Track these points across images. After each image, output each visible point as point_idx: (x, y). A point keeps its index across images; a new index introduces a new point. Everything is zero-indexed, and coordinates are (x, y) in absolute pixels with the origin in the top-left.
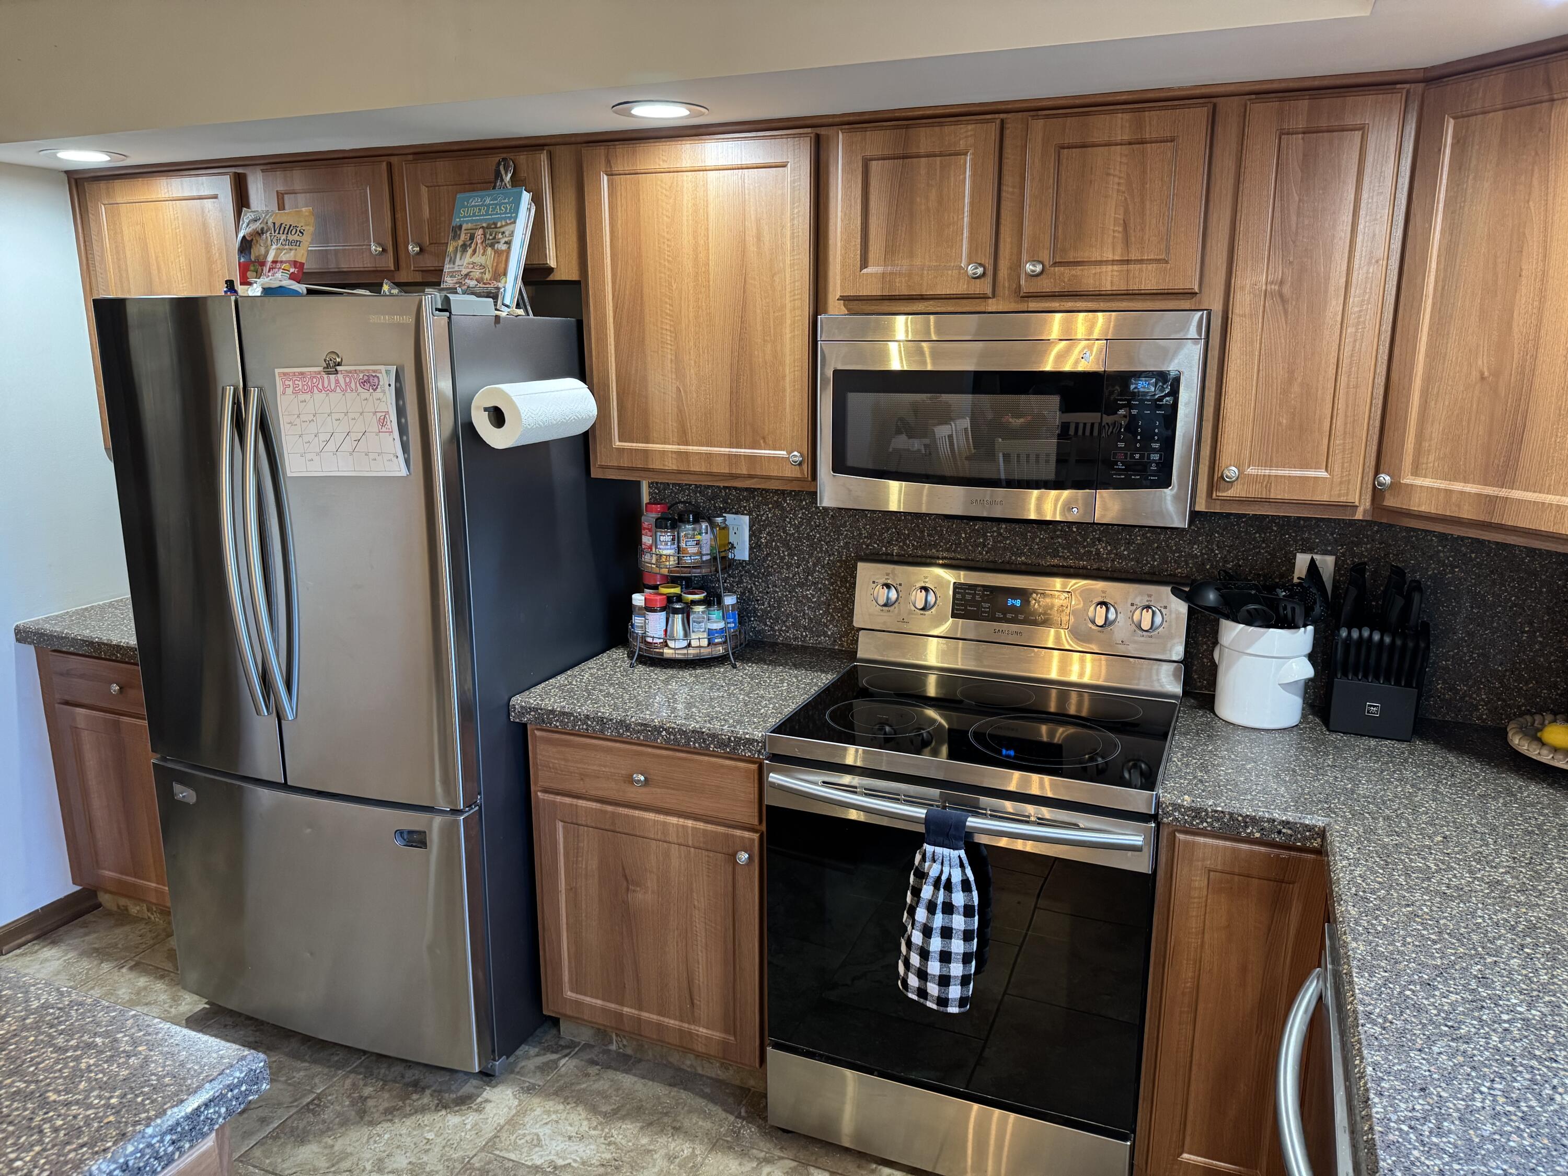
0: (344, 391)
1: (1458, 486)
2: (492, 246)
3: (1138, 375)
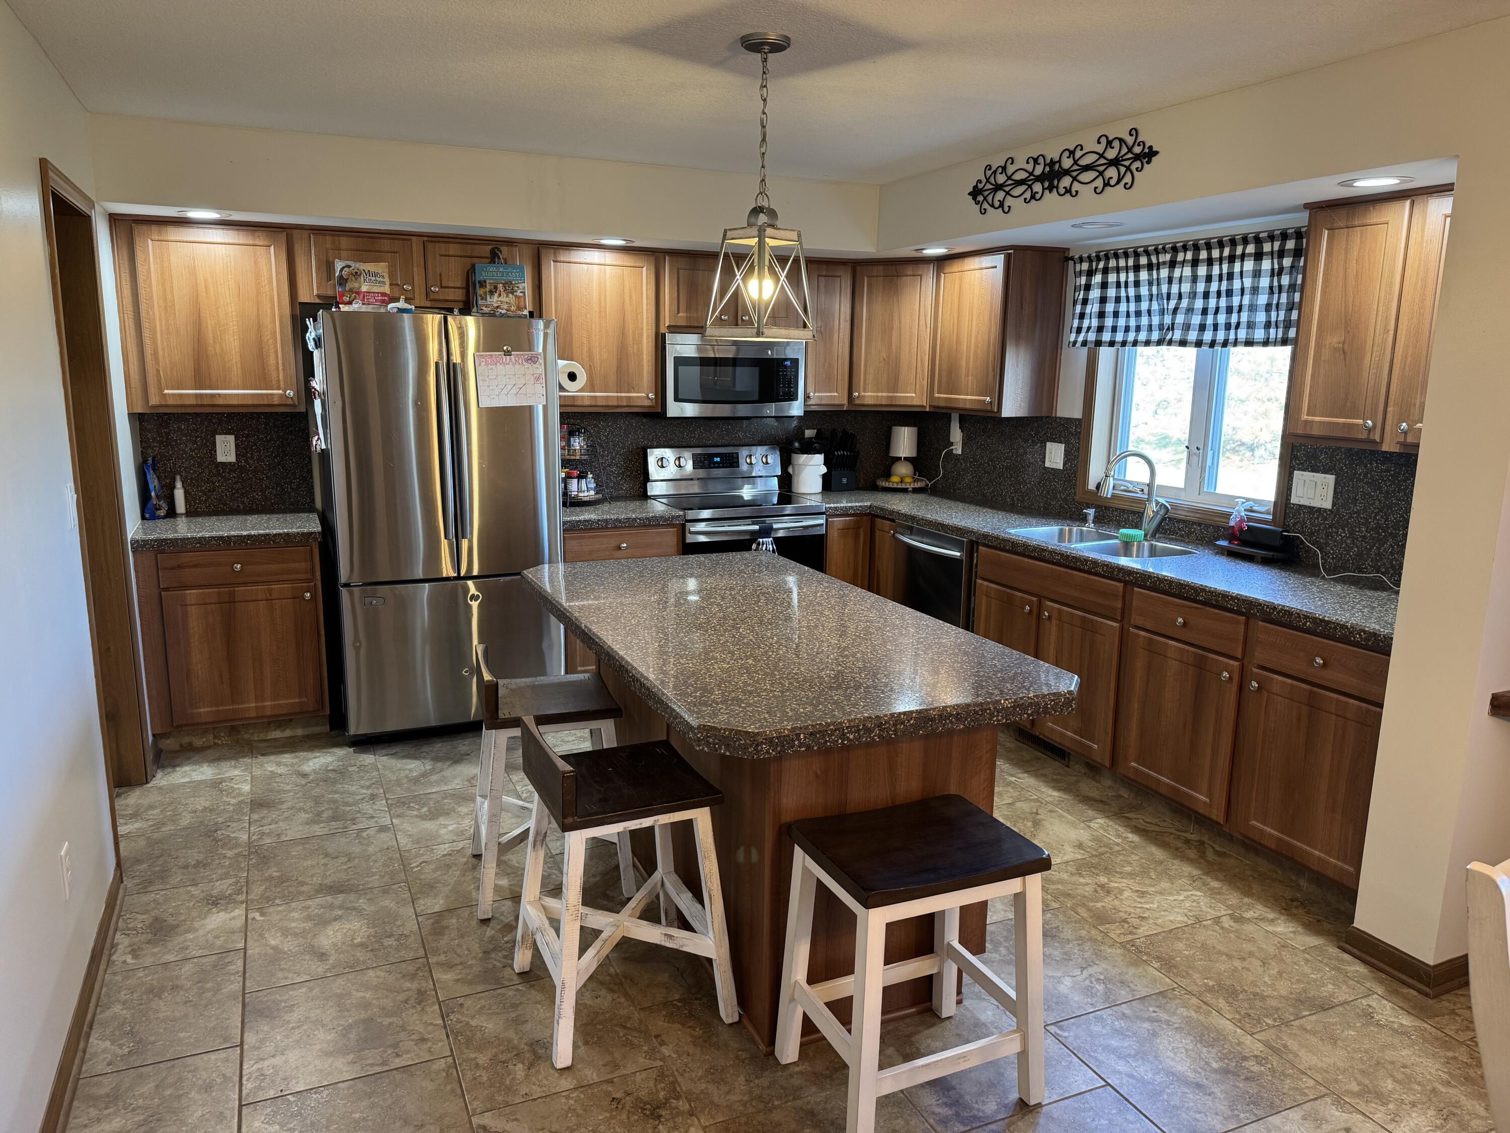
0: (514, 364)
1: (880, 394)
2: (512, 293)
3: (786, 360)
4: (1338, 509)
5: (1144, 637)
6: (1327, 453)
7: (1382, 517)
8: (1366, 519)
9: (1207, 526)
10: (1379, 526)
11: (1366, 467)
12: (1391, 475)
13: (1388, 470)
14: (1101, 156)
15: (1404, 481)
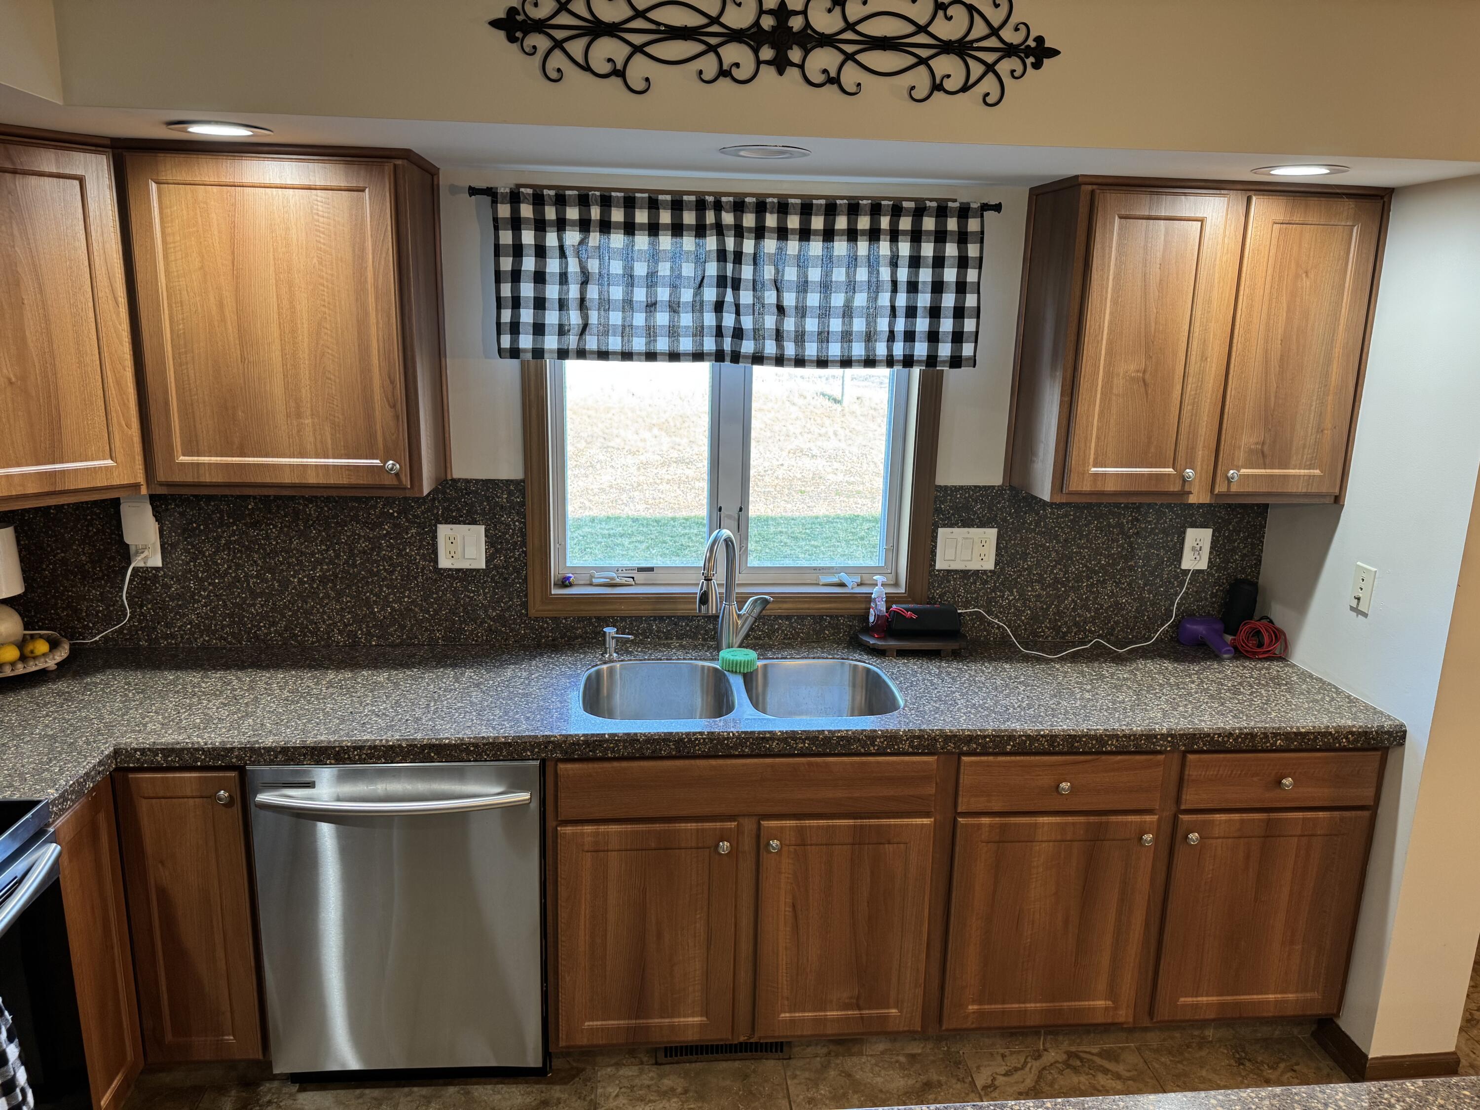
4: (1002, 569)
5: (991, 826)
6: (984, 502)
7: (1060, 570)
8: (1041, 575)
9: (801, 618)
10: (1056, 580)
11: (1037, 514)
12: (1070, 521)
13: (1066, 515)
14: (922, 29)
15: (1086, 526)
